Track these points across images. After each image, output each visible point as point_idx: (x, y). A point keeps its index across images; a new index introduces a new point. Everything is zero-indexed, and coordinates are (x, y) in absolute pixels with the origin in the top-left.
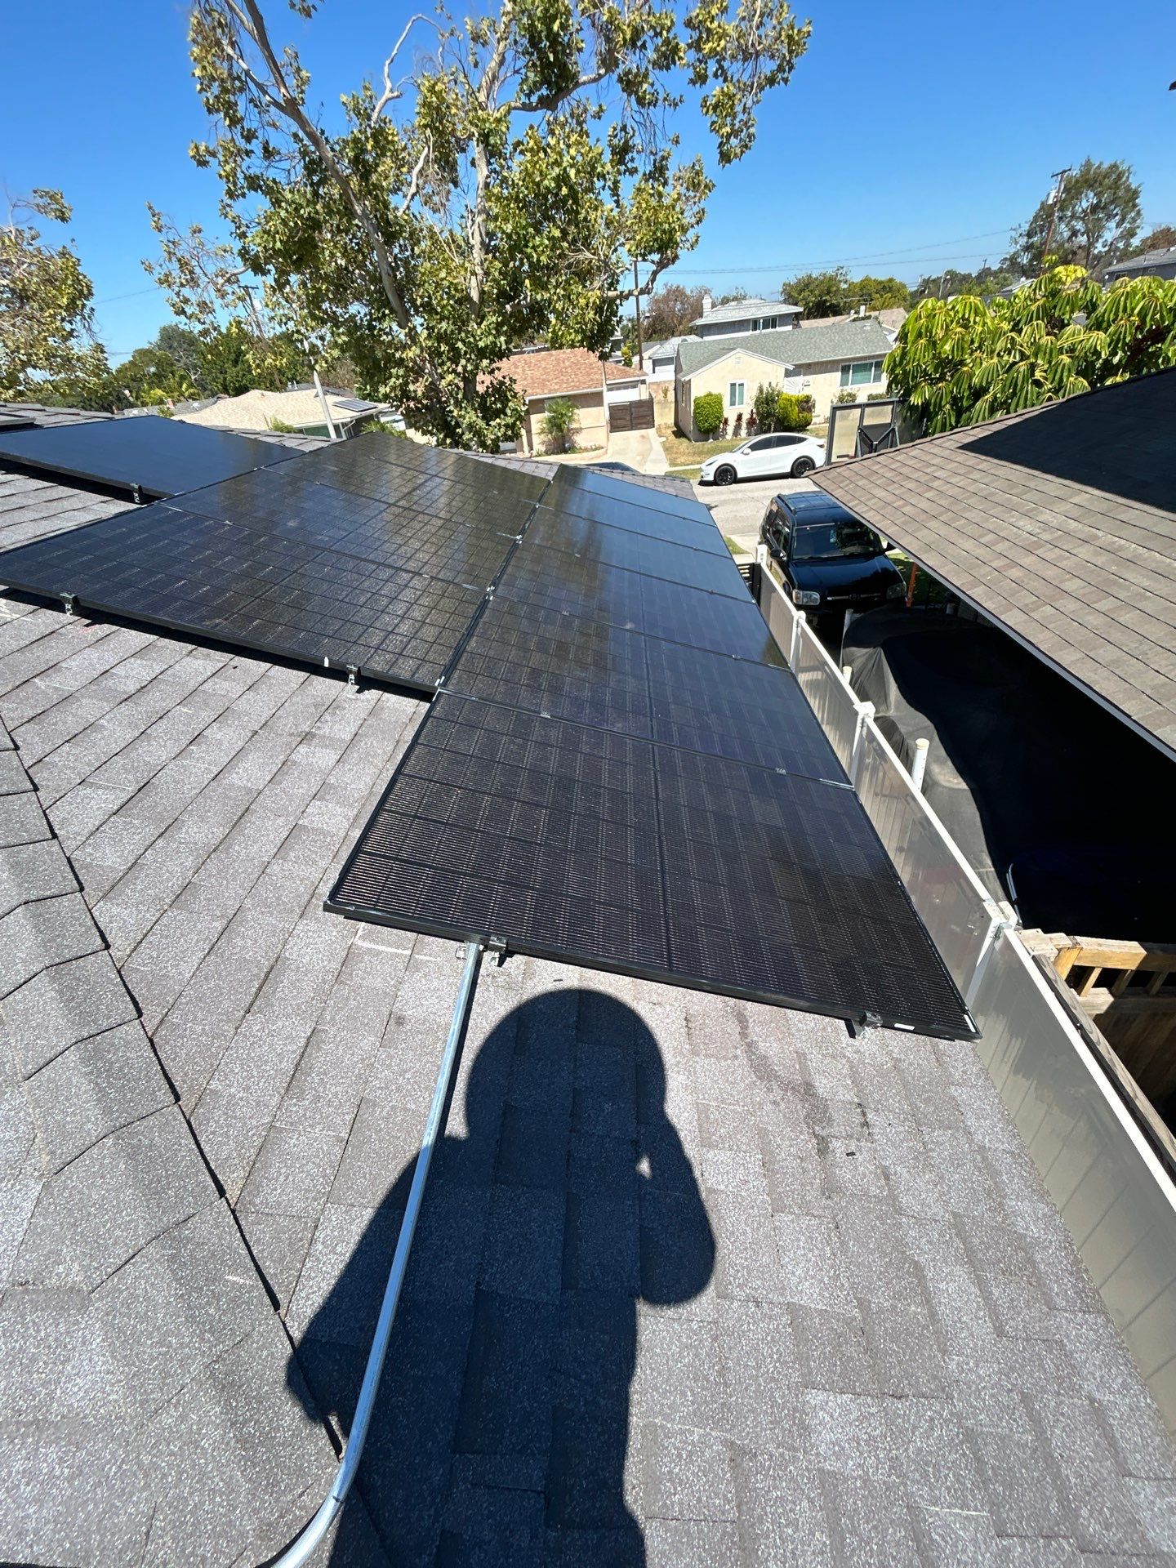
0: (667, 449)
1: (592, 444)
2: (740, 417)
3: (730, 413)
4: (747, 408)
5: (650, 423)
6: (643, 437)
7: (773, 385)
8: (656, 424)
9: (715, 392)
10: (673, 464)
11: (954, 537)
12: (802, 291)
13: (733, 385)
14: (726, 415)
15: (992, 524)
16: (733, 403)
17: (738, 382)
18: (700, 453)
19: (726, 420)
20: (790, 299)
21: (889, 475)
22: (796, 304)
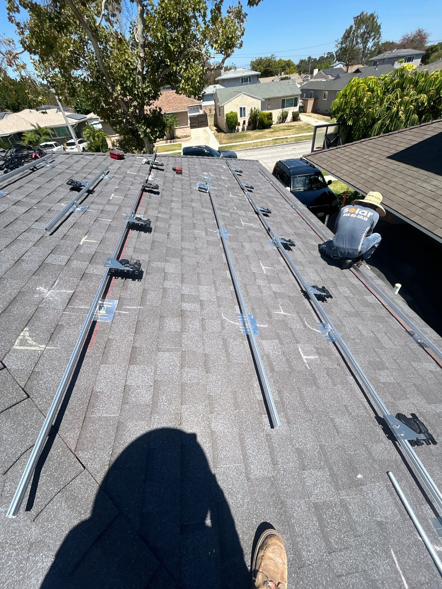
0: (216, 137)
1: (185, 134)
2: (244, 122)
3: (240, 120)
4: (247, 118)
5: (206, 125)
6: (204, 131)
7: (256, 108)
8: (209, 125)
9: (234, 111)
10: (221, 143)
11: (393, 191)
12: (258, 65)
13: (241, 108)
14: (239, 121)
15: (409, 185)
16: (241, 116)
17: (243, 107)
18: (231, 138)
19: (239, 123)
20: (254, 68)
21: (347, 158)
22: (256, 71)
